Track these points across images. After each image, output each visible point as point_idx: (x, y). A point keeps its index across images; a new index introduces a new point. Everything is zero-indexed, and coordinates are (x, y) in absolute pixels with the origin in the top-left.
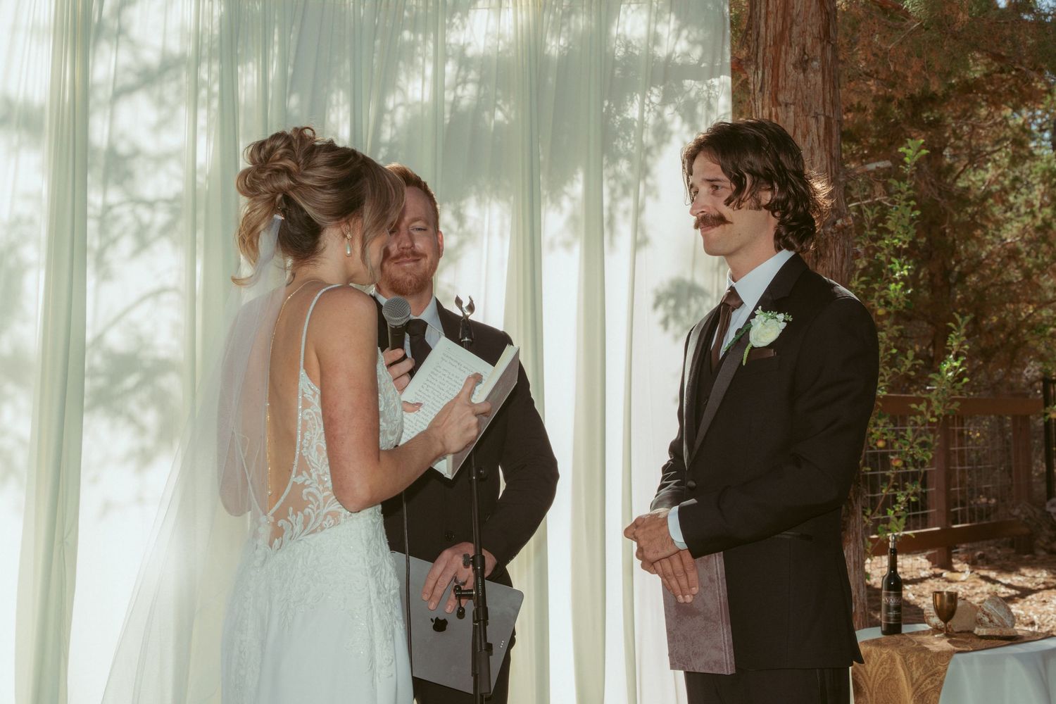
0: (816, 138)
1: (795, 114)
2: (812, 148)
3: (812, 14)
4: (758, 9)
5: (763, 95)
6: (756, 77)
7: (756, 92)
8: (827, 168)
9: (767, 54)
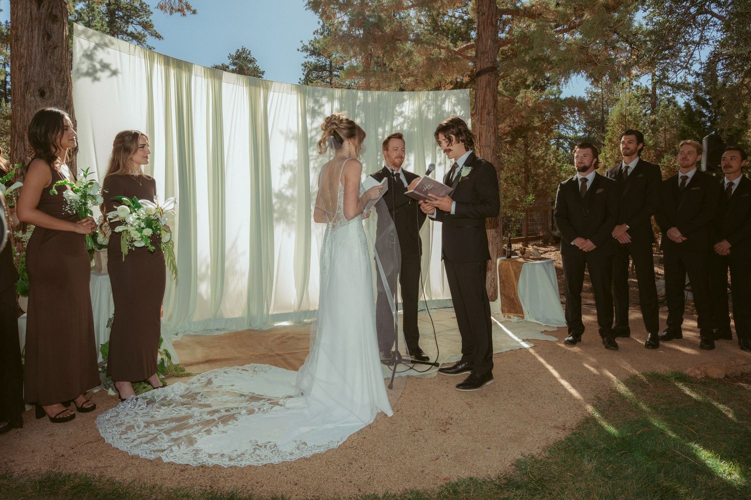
0: (491, 133)
8: (494, 140)
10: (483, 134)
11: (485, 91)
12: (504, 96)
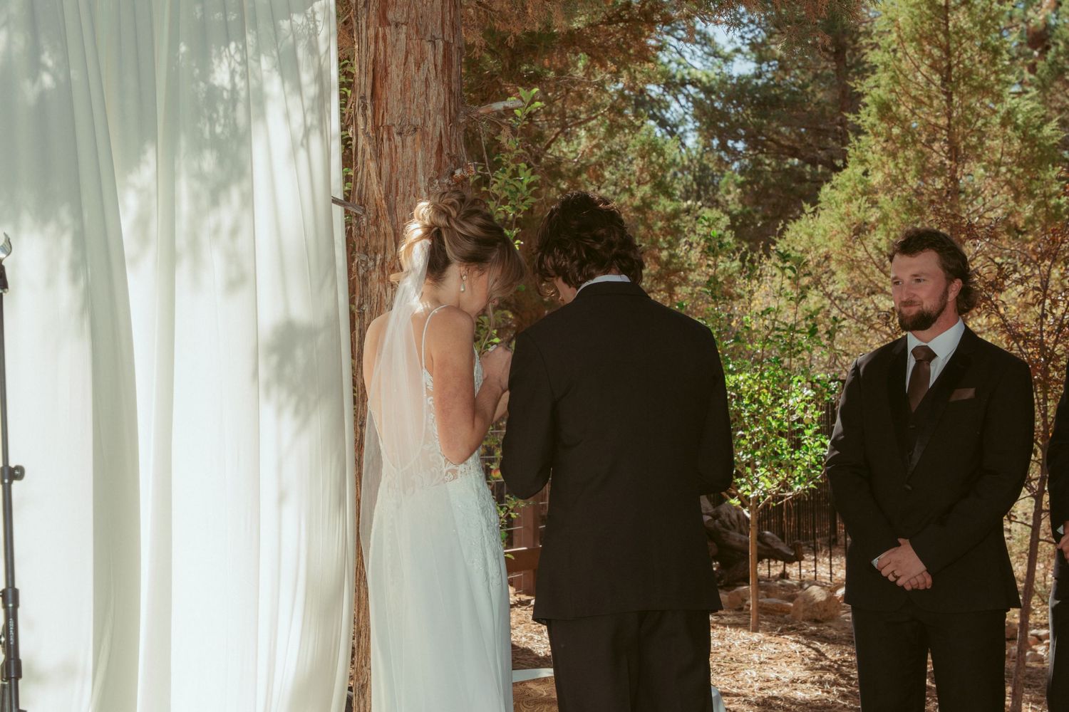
0: (432, 67)
1: (408, 37)
2: (427, 79)
5: (368, 12)
8: (445, 104)
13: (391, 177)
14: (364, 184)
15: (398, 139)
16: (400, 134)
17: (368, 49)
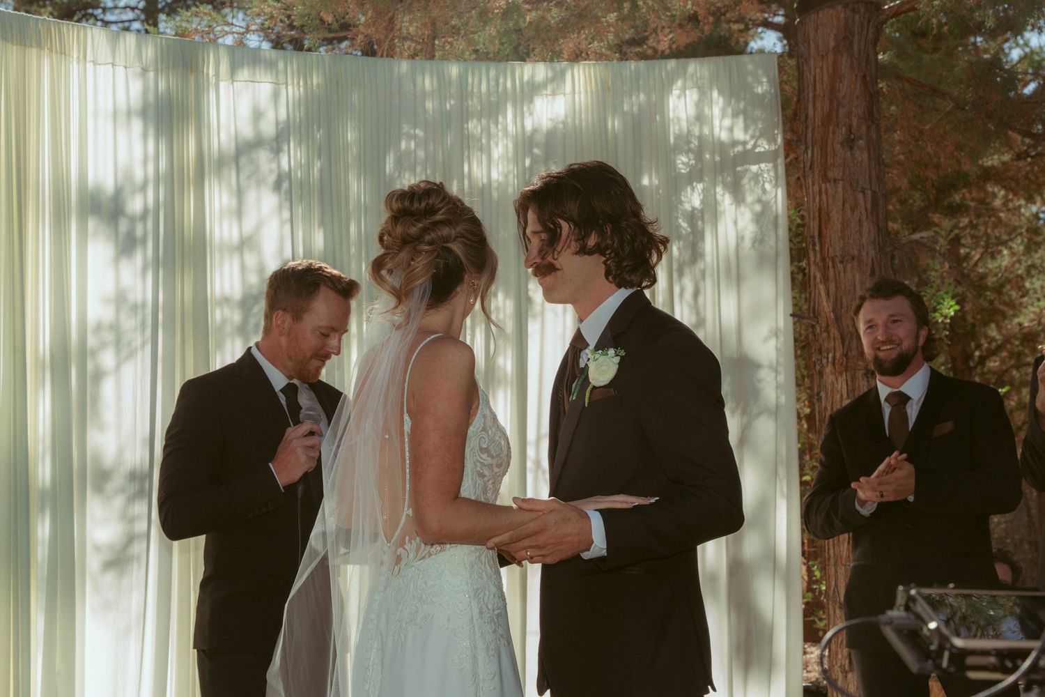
0: (863, 211)
1: (844, 188)
2: (860, 220)
3: (857, 97)
4: (806, 92)
5: (813, 173)
6: (806, 155)
7: (806, 169)
8: (875, 237)
9: (816, 134)
10: (835, 215)
11: (835, 62)
12: (898, 77)
13: (836, 296)
14: (817, 302)
15: (840, 266)
16: (842, 262)
17: (814, 201)
